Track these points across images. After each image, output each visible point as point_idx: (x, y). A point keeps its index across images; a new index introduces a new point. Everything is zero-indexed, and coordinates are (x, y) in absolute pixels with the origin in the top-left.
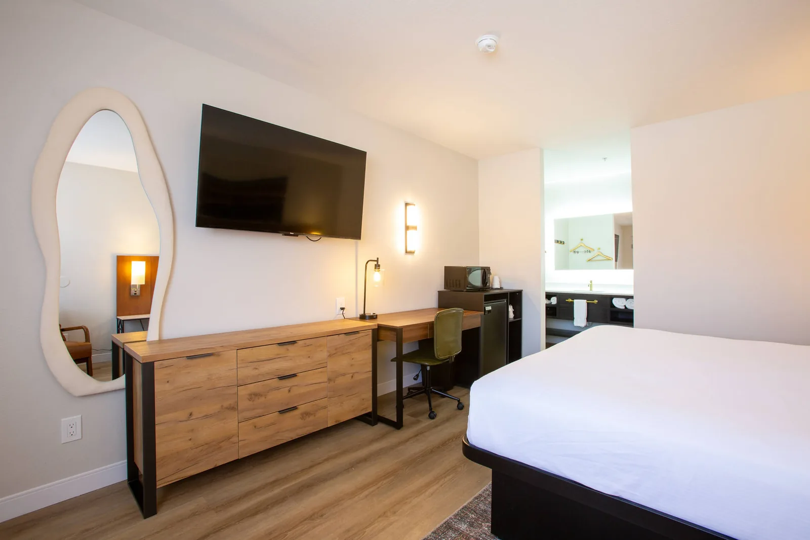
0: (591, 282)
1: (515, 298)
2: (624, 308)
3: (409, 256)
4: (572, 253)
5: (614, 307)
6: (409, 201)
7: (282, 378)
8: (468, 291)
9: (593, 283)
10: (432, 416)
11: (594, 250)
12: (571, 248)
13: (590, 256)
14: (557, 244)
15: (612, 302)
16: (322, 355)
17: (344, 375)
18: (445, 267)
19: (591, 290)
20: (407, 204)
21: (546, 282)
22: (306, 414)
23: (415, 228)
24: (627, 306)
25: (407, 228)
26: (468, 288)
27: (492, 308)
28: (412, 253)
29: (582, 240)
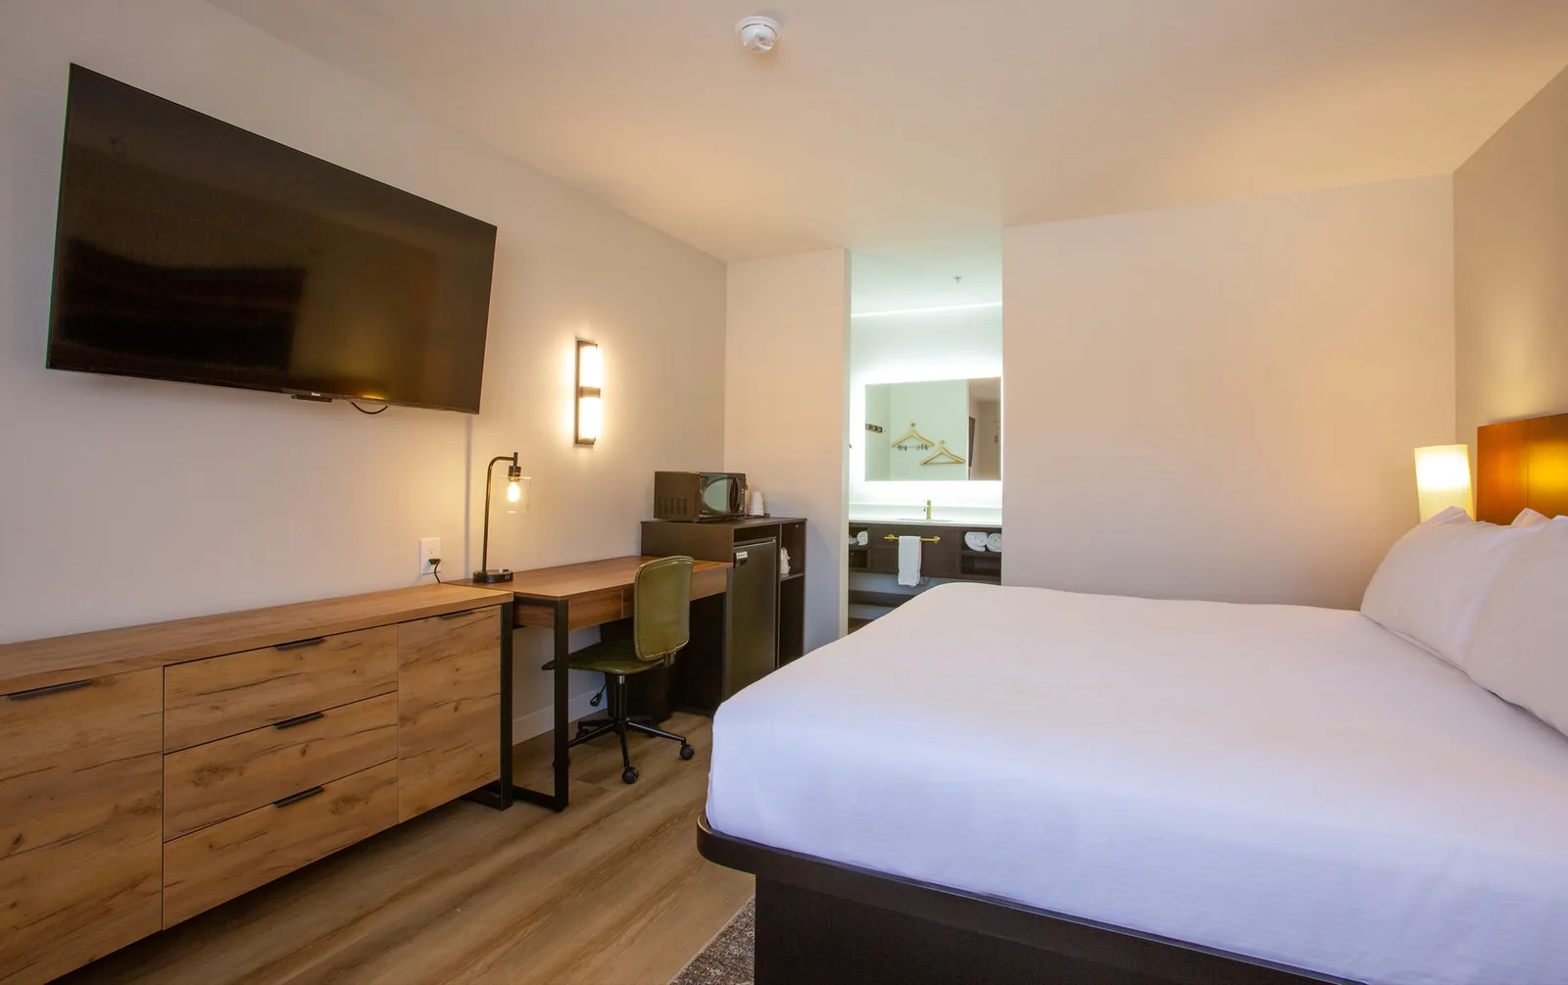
0: (929, 503)
1: (792, 534)
2: (983, 549)
3: (583, 452)
4: (896, 449)
5: (968, 548)
6: (585, 335)
7: (283, 725)
8: (701, 521)
9: (932, 504)
10: (629, 776)
11: (933, 445)
12: (894, 438)
13: (926, 455)
14: (870, 432)
15: (963, 539)
16: (384, 665)
17: (436, 705)
18: (656, 473)
19: (928, 517)
20: (580, 343)
21: (851, 503)
22: (349, 800)
23: (596, 392)
24: (990, 547)
25: (580, 392)
26: (701, 516)
27: (748, 554)
28: (589, 443)
29: (913, 425)
